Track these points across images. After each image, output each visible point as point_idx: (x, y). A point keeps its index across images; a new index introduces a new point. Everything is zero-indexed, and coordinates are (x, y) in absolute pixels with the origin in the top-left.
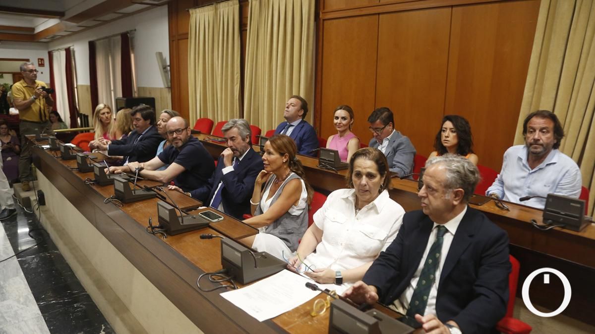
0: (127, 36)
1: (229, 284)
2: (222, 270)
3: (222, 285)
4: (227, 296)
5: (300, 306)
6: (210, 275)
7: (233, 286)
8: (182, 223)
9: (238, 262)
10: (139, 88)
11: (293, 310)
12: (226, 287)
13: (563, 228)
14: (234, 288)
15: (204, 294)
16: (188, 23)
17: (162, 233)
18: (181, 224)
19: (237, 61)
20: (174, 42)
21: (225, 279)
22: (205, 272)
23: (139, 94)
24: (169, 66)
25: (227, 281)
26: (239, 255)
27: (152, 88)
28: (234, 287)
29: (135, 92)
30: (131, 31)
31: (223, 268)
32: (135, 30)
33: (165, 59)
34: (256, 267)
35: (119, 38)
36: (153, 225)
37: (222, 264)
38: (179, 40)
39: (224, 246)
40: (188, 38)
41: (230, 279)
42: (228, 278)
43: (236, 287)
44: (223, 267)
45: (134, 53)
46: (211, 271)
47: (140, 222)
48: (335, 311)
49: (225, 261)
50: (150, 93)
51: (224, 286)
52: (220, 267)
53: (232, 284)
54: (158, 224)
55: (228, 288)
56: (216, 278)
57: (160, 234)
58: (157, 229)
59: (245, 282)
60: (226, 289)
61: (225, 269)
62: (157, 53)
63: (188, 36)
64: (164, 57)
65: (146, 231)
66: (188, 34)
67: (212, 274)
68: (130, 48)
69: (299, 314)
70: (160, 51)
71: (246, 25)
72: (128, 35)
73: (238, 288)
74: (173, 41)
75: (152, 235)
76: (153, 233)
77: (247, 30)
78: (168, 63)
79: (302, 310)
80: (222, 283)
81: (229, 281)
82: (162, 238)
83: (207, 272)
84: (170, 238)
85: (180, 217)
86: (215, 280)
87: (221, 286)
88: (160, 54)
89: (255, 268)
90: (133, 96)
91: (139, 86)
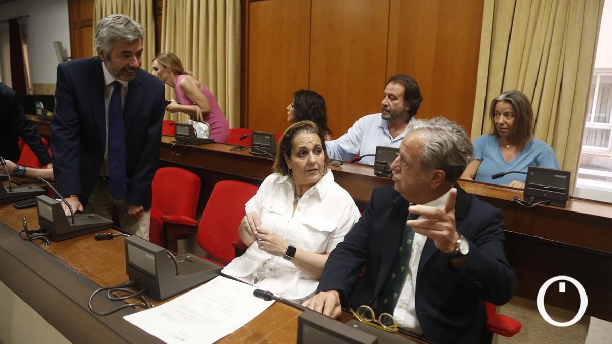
0: (17, 22)
1: (138, 302)
2: (128, 283)
3: (128, 303)
4: (134, 319)
5: (246, 325)
6: (109, 290)
7: (144, 304)
8: (73, 223)
9: (151, 269)
10: (34, 85)
11: (235, 332)
12: (133, 307)
13: (547, 204)
14: (146, 308)
15: (101, 318)
16: (93, 7)
17: (42, 239)
18: (71, 225)
19: (151, 49)
20: (76, 30)
21: (133, 295)
22: (102, 287)
23: (34, 91)
24: (70, 58)
25: (135, 297)
26: (152, 258)
27: (50, 84)
28: (146, 305)
29: (29, 90)
30: (21, 17)
31: (130, 280)
32: (27, 16)
33: (66, 50)
34: (177, 274)
35: (7, 25)
36: (29, 229)
37: (128, 274)
38: (81, 27)
39: (129, 246)
40: (92, 25)
41: (140, 294)
42: (136, 293)
43: (149, 306)
44: (130, 278)
45: (26, 43)
46: (112, 286)
47: (13, 227)
48: (306, 329)
49: (132, 269)
50: (48, 90)
51: (130, 305)
52: (125, 278)
53: (143, 301)
54: (38, 228)
55: (136, 307)
56: (119, 294)
57: (41, 240)
58: (36, 234)
59: (162, 296)
60: (133, 310)
61: (132, 281)
62: (55, 42)
63: (92, 23)
64: (64, 48)
65: (19, 238)
66: (92, 20)
67: (112, 290)
68: (22, 38)
69: (245, 338)
70: (59, 41)
71: (160, 9)
72: (19, 21)
73: (151, 307)
74: (74, 28)
75: (28, 241)
76: (30, 240)
77: (161, 14)
78: (69, 55)
79: (249, 331)
80: (126, 301)
81: (138, 298)
82: (43, 246)
83: (104, 287)
84: (54, 244)
85: (69, 216)
86: (116, 297)
87: (126, 305)
88: (59, 44)
89: (177, 276)
90: (28, 93)
91: (35, 82)
